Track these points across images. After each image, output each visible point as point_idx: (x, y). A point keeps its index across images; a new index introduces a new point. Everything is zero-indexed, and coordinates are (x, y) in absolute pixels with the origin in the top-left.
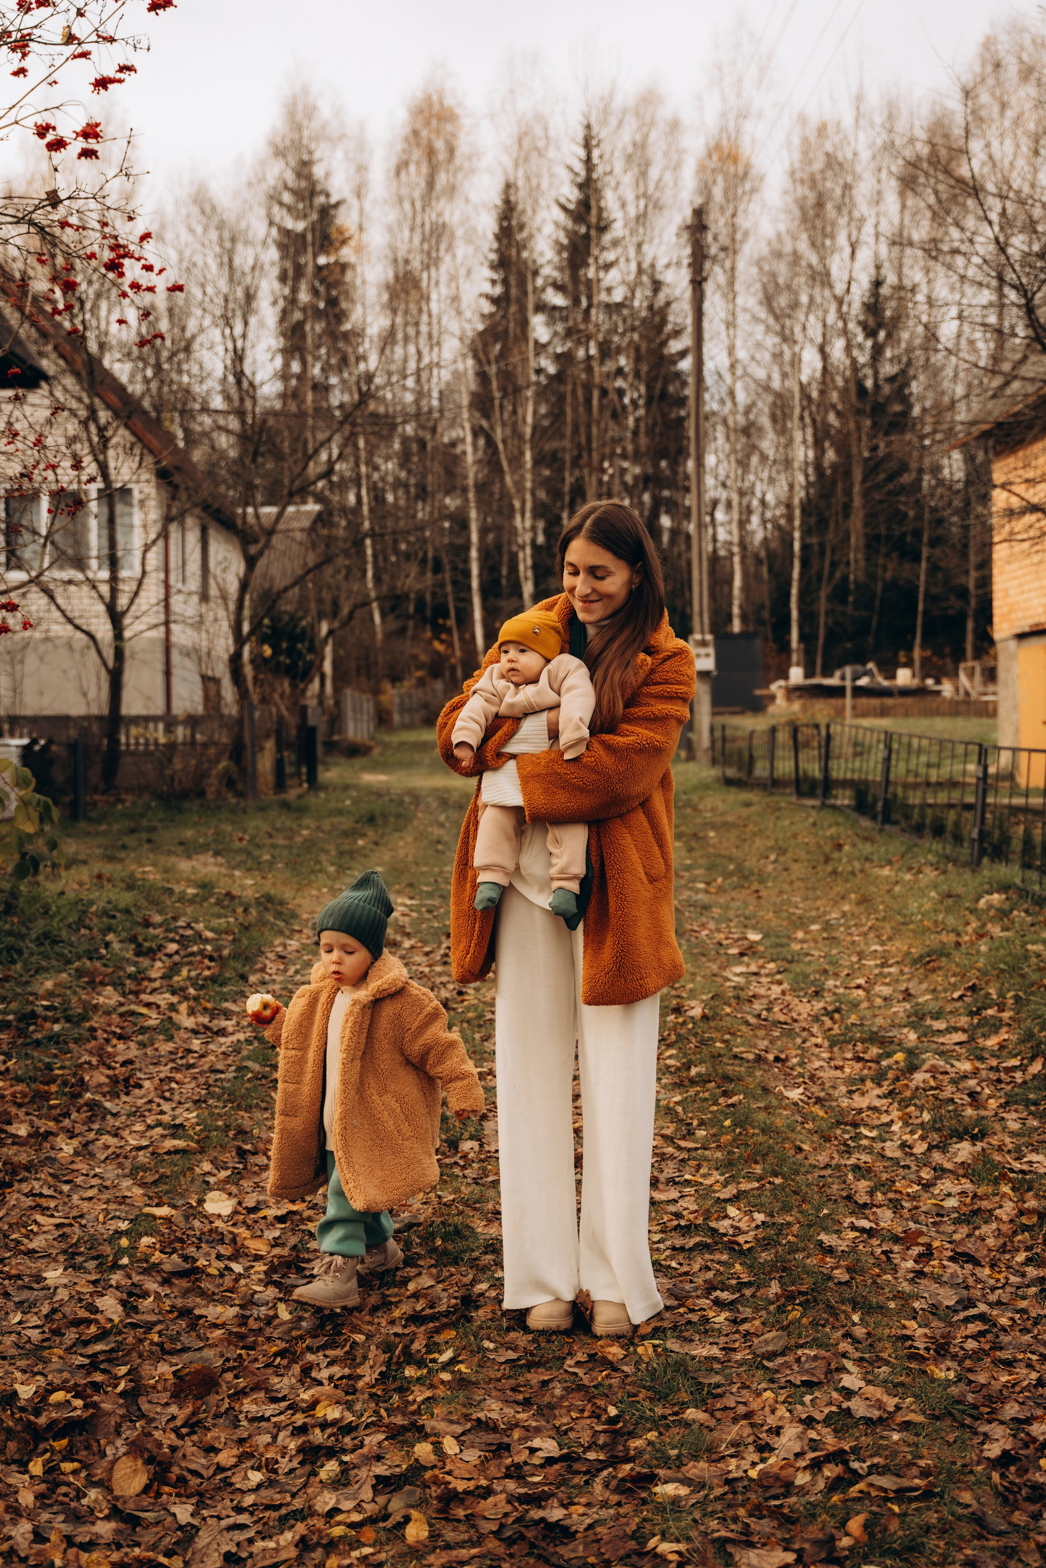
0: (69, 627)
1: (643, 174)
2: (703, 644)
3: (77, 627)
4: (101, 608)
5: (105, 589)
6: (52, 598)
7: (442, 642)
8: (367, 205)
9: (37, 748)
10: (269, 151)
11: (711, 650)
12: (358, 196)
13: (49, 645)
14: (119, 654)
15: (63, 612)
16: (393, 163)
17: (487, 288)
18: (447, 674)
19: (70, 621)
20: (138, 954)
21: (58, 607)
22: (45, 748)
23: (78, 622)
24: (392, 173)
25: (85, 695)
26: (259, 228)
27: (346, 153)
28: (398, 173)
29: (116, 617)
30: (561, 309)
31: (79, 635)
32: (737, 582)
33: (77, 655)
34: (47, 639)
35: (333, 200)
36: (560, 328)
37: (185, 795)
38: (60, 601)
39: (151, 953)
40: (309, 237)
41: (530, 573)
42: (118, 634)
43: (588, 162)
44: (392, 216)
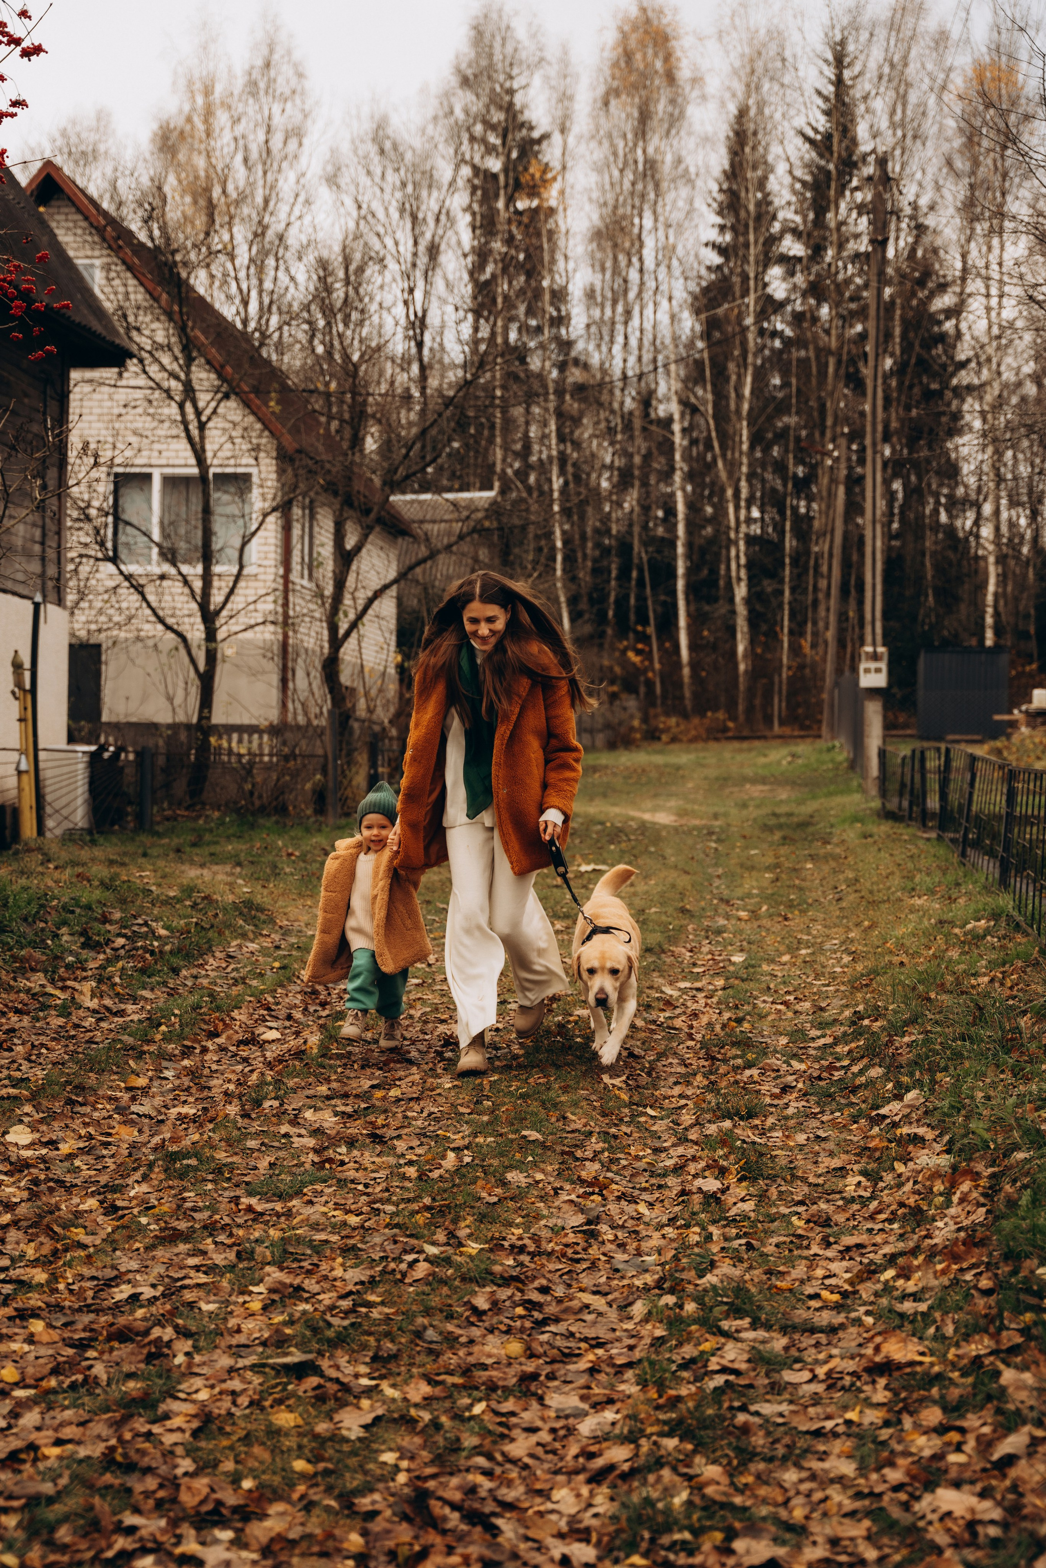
0: (160, 627)
1: (902, 98)
2: (875, 657)
3: (168, 627)
4: (194, 606)
5: (198, 585)
6: (142, 595)
7: (638, 652)
8: (571, 140)
9: (106, 755)
10: (454, 81)
11: (883, 665)
12: (563, 131)
13: (140, 645)
14: (211, 657)
15: (153, 610)
16: (601, 90)
17: (713, 235)
18: (642, 690)
19: (161, 621)
20: (84, 946)
21: (149, 606)
22: (116, 755)
23: (170, 621)
24: (599, 104)
25: (170, 699)
26: (445, 171)
27: (547, 78)
28: (606, 104)
29: (209, 617)
30: (799, 259)
31: (170, 635)
32: (991, 588)
33: (164, 658)
34: (138, 639)
35: (536, 134)
36: (799, 279)
37: (263, 811)
38: (151, 598)
39: (97, 947)
40: (502, 179)
41: (743, 573)
42: (211, 635)
43: (839, 82)
44: (599, 153)
